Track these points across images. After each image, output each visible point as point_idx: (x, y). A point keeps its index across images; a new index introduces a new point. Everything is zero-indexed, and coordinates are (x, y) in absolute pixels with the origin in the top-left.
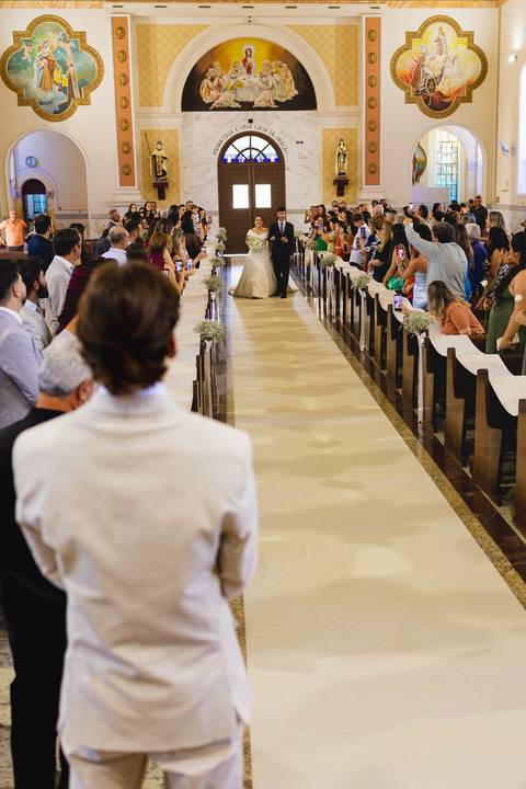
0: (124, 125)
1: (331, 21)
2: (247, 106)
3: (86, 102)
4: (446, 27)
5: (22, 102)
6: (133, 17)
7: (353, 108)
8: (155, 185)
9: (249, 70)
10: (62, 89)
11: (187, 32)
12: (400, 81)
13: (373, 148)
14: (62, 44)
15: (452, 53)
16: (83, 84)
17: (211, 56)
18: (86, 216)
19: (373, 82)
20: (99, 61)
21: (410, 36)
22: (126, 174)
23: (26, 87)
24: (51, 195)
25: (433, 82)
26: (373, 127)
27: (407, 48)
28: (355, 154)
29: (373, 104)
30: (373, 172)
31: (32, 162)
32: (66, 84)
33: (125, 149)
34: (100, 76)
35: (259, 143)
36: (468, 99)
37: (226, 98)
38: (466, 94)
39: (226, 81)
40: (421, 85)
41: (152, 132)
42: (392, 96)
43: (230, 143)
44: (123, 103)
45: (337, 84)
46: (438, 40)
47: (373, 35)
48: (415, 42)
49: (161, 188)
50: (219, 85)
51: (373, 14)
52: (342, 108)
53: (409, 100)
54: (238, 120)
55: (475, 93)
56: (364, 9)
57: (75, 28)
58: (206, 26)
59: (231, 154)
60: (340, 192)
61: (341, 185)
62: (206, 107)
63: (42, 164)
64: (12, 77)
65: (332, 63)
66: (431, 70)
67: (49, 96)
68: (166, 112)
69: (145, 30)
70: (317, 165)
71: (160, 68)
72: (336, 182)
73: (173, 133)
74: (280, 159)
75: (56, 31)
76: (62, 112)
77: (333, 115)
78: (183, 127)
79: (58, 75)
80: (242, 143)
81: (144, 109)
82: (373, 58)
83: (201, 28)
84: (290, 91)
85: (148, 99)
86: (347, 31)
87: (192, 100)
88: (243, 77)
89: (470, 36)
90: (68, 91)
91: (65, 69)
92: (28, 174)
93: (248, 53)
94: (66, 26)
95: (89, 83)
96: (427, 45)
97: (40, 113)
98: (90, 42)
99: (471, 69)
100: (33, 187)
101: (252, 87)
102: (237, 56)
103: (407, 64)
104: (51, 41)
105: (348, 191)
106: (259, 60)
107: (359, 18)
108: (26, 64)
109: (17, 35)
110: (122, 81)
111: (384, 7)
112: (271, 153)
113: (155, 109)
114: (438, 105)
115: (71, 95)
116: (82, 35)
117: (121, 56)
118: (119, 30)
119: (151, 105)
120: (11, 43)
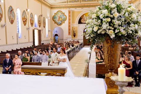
0: (69, 26)
3: (64, 23)
5: (55, 23)
6: (72, 10)
8: (74, 35)
10: (61, 21)
14: (61, 15)
16: (64, 20)
20: (66, 17)
22: (69, 33)
23: (56, 21)
24: (59, 36)
31: (56, 32)
32: (61, 20)
33: (69, 30)
41: (73, 27)
44: (69, 23)
49: (74, 36)
58: (82, 11)
59: (85, 30)
62: (82, 23)
63: (58, 32)
64: (54, 20)
67: (59, 22)
68: (76, 24)
69: (73, 12)
71: (75, 18)
75: (60, 13)
76: (61, 24)
78: (78, 26)
79: (60, 19)
83: (81, 12)
85: (73, 22)
87: (80, 22)
91: (61, 18)
94: (62, 12)
95: (65, 20)
97: (57, 24)
98: (65, 14)
100: (56, 35)
104: (60, 14)
108: (56, 18)
109: (55, 13)
110: (70, 20)
113: (74, 24)
115: (62, 22)
116: (64, 13)
117: (70, 16)
118: (69, 12)
120: (54, 15)
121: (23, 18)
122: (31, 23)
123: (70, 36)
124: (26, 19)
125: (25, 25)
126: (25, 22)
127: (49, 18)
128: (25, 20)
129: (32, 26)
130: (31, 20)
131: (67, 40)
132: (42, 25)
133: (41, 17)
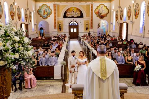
0: (55, 20)
1: (86, 5)
2: (73, 17)
3: (50, 16)
4: (103, 5)
5: (40, 17)
6: (57, 4)
7: (89, 17)
9: (73, 12)
10: (46, 15)
11: (64, 6)
12: (96, 13)
13: (92, 23)
14: (47, 8)
15: (104, 9)
16: (49, 14)
17: (68, 10)
18: (49, 33)
19: (92, 14)
20: (52, 11)
21: (97, 7)
22: (55, 27)
23: (41, 14)
24: (44, 30)
25: (101, 13)
26: (92, 20)
27: (97, 8)
28: (89, 24)
29: (92, 17)
30: (92, 27)
31: (41, 25)
33: (55, 23)
34: (52, 13)
35: (75, 22)
36: (106, 16)
37: (70, 16)
38: (106, 15)
39: (70, 13)
40: (99, 14)
41: (59, 21)
42: (95, 16)
43: (70, 22)
44: (55, 17)
45: (86, 14)
46: (102, 7)
47: (92, 7)
48: (98, 8)
49: (60, 29)
50: (69, 14)
51: (92, 4)
52: (87, 17)
53: (97, 16)
54: (72, 19)
55: (107, 15)
56: (90, 3)
57: (48, 6)
59: (71, 24)
60: (87, 30)
61: (87, 29)
62: (67, 17)
63: (43, 25)
64: (39, 13)
65: (86, 11)
66: (100, 12)
67: (44, 16)
68: (61, 18)
69: (58, 6)
70: (83, 26)
71: (61, 11)
72: (86, 28)
73: (62, 21)
74: (78, 25)
76: (46, 18)
77: (86, 18)
78: (64, 20)
80: (72, 22)
81: (58, 17)
82: (92, 10)
83: (66, 6)
84: (80, 15)
85: (59, 16)
86: (88, 6)
87: (65, 16)
88: (73, 13)
89: (106, 7)
90: (47, 15)
92: (41, 27)
93: (73, 9)
94: (47, 6)
95: (50, 14)
96: (100, 8)
97: (43, 18)
98: (50, 8)
99: (107, 11)
100: (42, 29)
101: (74, 14)
102: (72, 10)
103: (97, 11)
104: (45, 8)
105: (88, 29)
106: (75, 10)
107: (90, 4)
108: (41, 11)
109: (40, 7)
110: (55, 13)
111: (94, 3)
112: (76, 24)
114: (102, 17)
117: (55, 10)
118: (55, 6)
119: (59, 17)
120: (39, 8)
121: (10, 12)
122: (18, 17)
123: (56, 30)
124: (14, 13)
125: (13, 19)
126: (12, 16)
127: (34, 12)
128: (12, 14)
129: (19, 21)
130: (18, 14)
131: (53, 33)
132: (28, 19)
133: (27, 11)
